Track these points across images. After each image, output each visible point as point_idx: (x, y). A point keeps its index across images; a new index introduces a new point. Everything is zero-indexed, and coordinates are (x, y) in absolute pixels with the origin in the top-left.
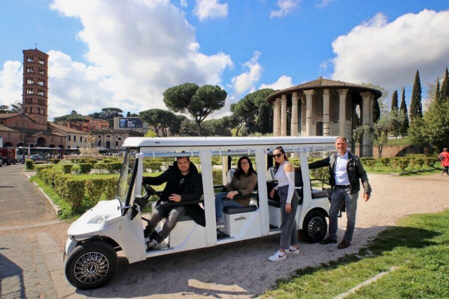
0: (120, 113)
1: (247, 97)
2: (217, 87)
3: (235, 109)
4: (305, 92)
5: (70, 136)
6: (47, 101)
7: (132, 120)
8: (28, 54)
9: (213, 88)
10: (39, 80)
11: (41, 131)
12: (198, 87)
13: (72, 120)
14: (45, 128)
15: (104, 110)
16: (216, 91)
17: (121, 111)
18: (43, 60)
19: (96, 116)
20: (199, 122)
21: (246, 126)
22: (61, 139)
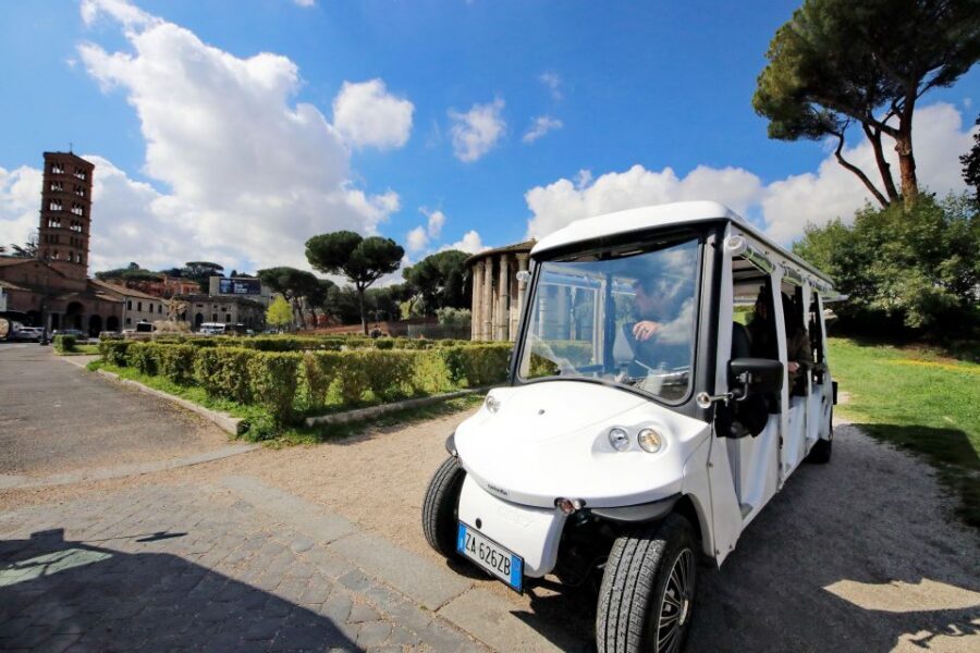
0: (219, 272)
2: (390, 240)
3: (411, 275)
5: (130, 303)
6: (87, 242)
7: (243, 282)
8: (51, 160)
9: (384, 241)
10: (74, 205)
11: (74, 291)
12: (361, 238)
13: (131, 278)
14: (82, 286)
15: (189, 264)
16: (389, 246)
17: (221, 268)
18: (85, 173)
19: (176, 273)
20: (361, 289)
21: (424, 299)
22: (114, 307)
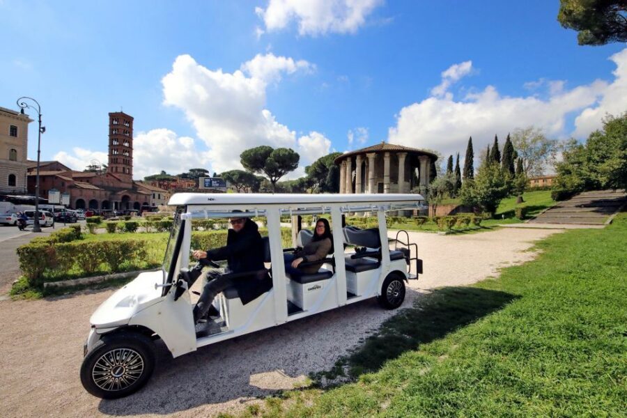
0: (206, 174)
1: (320, 160)
2: (290, 149)
3: (309, 171)
4: (368, 155)
5: (154, 195)
6: (132, 161)
7: (216, 180)
8: (113, 116)
9: (286, 150)
10: (124, 141)
11: (124, 189)
12: (273, 150)
13: (160, 180)
14: (130, 186)
15: (191, 170)
16: (289, 153)
17: (207, 172)
18: (129, 123)
19: (184, 176)
20: (274, 182)
21: (320, 186)
22: (146, 197)
